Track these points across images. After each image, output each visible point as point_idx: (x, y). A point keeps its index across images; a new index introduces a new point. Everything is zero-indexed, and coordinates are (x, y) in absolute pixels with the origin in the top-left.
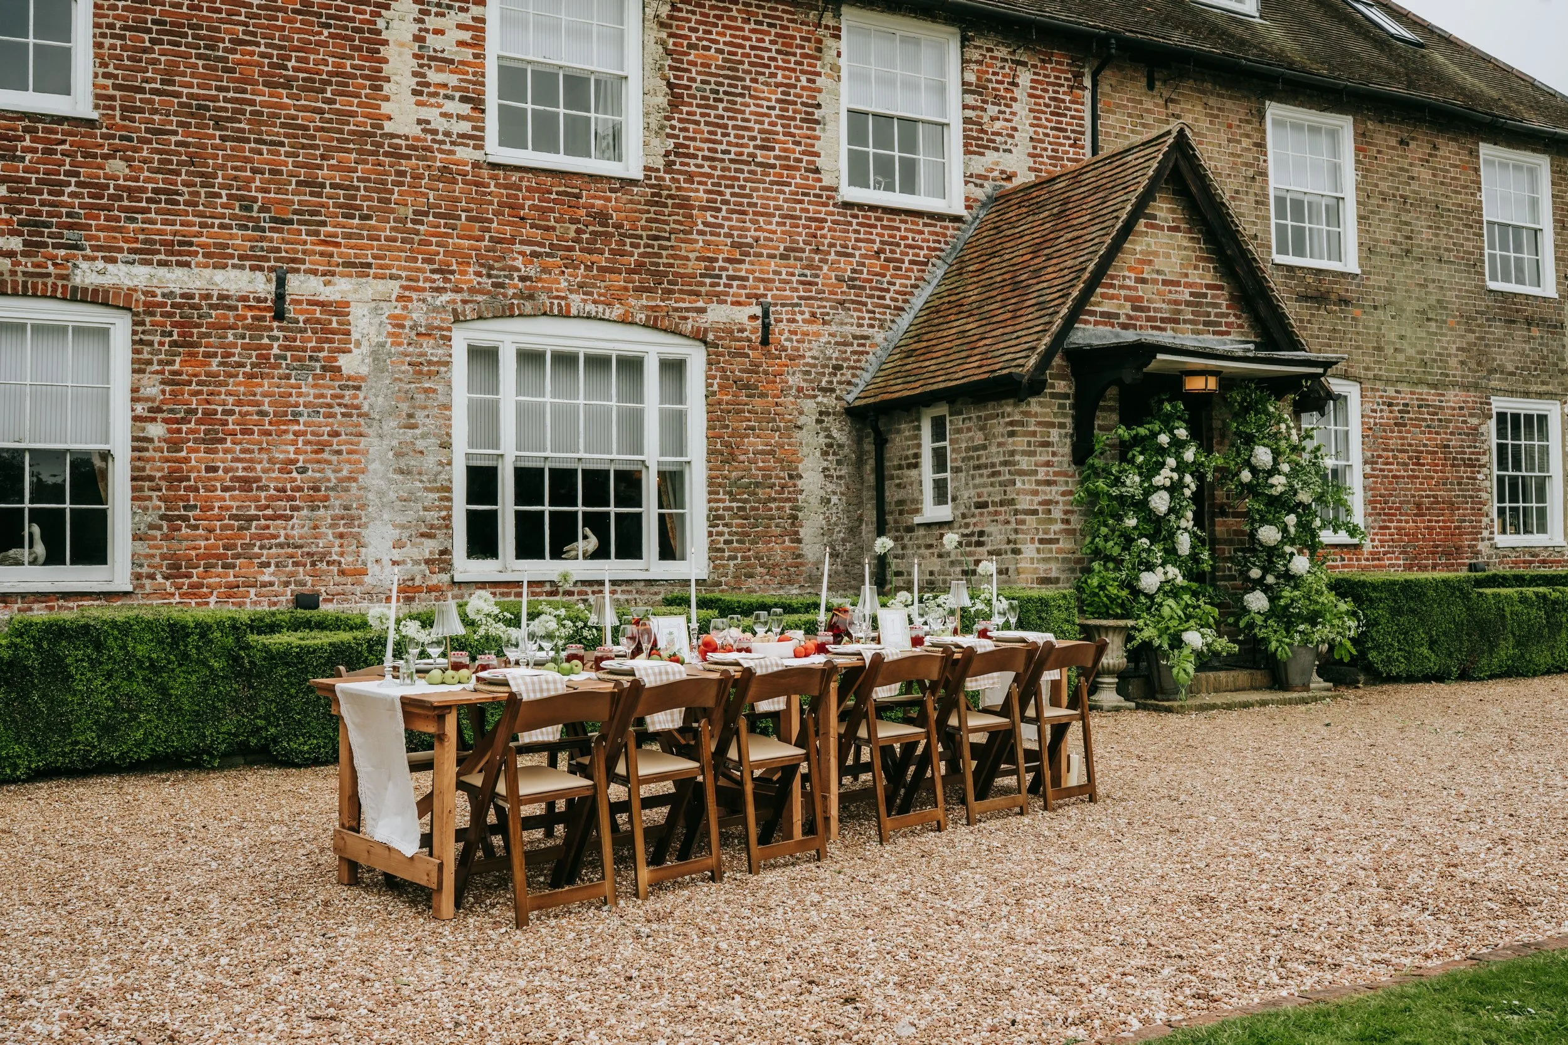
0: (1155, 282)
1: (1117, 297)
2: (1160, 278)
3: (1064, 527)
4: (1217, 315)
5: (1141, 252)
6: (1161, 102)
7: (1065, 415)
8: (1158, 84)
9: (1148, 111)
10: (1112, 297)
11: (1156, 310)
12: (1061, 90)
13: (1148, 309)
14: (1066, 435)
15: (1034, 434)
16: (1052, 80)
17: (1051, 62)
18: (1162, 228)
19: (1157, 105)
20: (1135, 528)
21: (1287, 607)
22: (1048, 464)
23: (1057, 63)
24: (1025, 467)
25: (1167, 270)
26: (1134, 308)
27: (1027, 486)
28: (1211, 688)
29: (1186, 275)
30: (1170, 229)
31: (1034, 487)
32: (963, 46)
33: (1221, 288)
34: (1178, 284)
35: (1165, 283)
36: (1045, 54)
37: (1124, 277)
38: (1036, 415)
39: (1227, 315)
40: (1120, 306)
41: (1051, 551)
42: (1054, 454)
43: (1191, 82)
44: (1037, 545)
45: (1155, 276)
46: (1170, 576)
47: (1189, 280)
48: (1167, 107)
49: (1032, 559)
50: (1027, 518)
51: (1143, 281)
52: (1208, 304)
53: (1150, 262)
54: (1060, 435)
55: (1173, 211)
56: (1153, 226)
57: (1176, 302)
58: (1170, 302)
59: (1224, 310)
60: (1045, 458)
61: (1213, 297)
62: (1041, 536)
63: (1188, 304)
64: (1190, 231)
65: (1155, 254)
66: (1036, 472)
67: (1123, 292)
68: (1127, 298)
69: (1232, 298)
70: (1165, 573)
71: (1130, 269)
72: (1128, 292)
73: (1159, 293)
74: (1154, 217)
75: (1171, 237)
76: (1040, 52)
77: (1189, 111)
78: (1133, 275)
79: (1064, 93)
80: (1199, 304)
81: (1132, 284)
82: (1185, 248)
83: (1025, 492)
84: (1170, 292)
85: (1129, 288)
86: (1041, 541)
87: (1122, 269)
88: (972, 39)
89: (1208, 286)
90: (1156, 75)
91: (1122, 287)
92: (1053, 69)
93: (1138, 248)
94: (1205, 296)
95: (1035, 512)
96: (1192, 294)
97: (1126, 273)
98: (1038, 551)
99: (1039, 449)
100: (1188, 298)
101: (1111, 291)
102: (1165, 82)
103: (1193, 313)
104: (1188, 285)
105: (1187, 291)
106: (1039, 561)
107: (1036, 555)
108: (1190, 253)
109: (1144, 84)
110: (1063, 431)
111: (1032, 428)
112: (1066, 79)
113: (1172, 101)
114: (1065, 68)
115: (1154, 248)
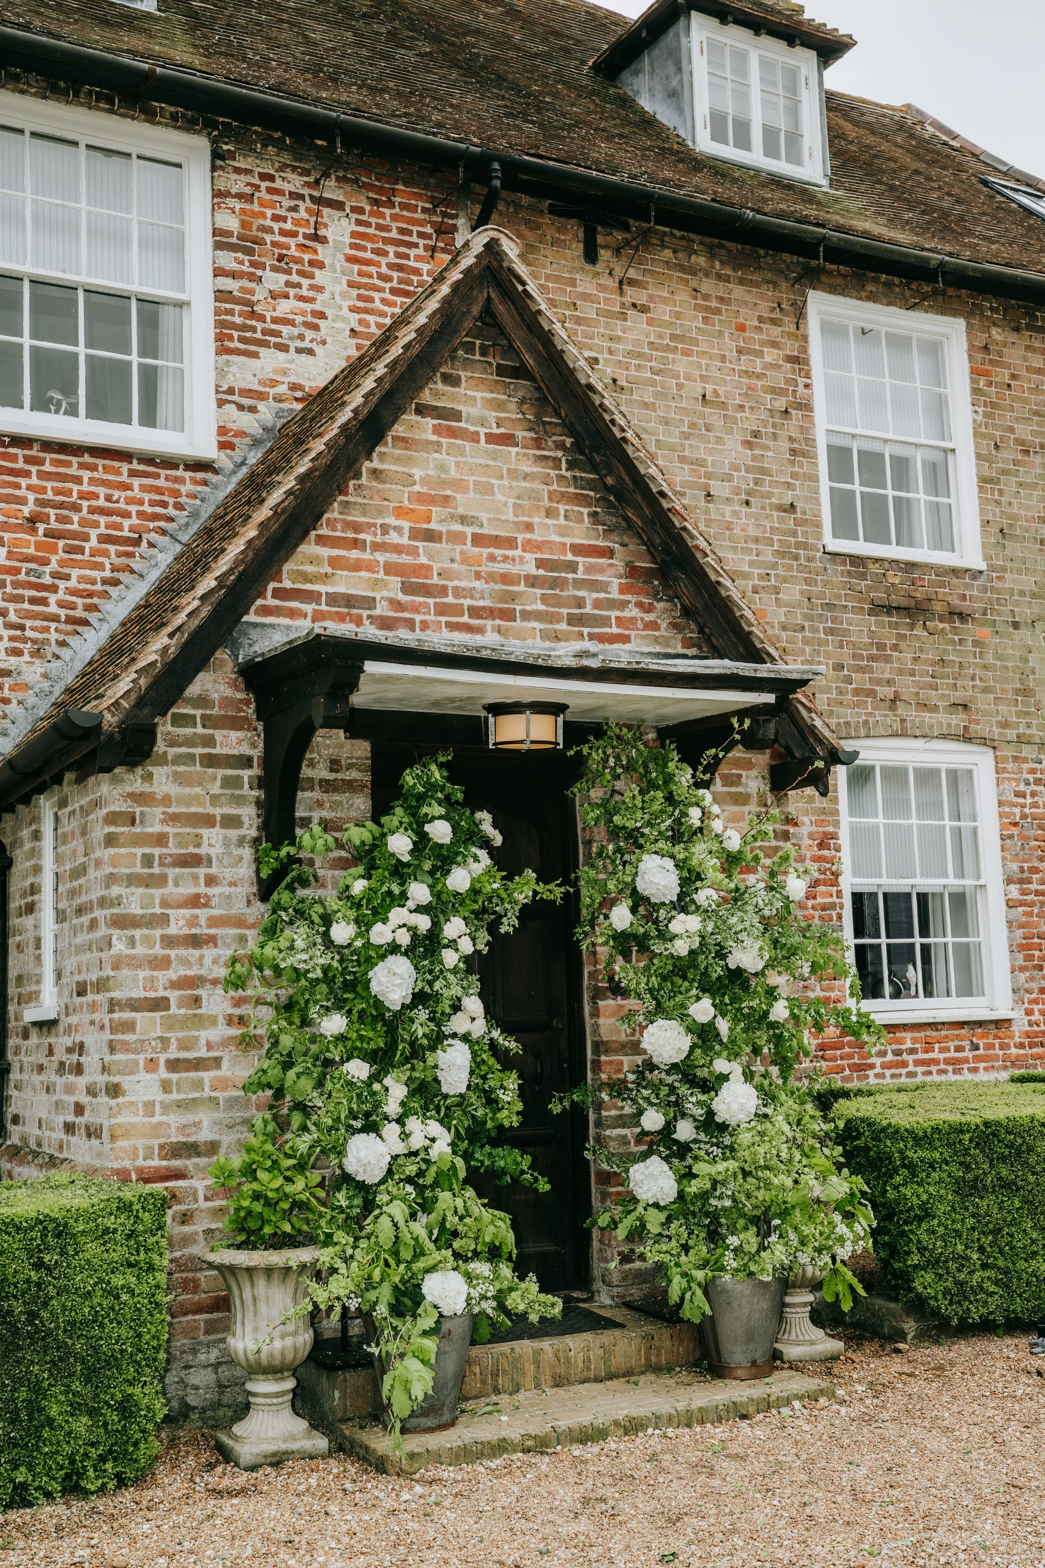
0: (456, 538)
1: (370, 567)
2: (469, 530)
3: (236, 1031)
4: (597, 604)
5: (424, 481)
6: (612, 283)
7: (239, 801)
8: (604, 255)
9: (586, 297)
10: (357, 566)
11: (458, 592)
12: (413, 252)
13: (443, 591)
14: (241, 842)
15: (161, 840)
16: (394, 234)
17: (391, 204)
18: (474, 438)
19: (602, 288)
20: (341, 1038)
21: (704, 1196)
22: (195, 901)
23: (404, 207)
24: (135, 909)
25: (484, 517)
26: (407, 589)
27: (140, 950)
28: (546, 1377)
29: (529, 527)
30: (492, 438)
31: (158, 950)
32: (214, 169)
33: (609, 553)
34: (510, 543)
35: (478, 540)
36: (380, 190)
37: (385, 529)
38: (166, 800)
39: (623, 605)
40: (375, 584)
41: (198, 1085)
42: (211, 881)
43: (668, 253)
44: (163, 1073)
45: (457, 527)
46: (417, 1142)
47: (536, 537)
48: (621, 292)
49: (149, 1106)
50: (138, 1016)
51: (431, 536)
52: (579, 584)
53: (446, 500)
54: (226, 842)
55: (499, 406)
56: (453, 433)
57: (505, 578)
58: (491, 577)
59: (615, 594)
60: (187, 890)
61: (588, 569)
62: (173, 1053)
63: (532, 582)
64: (538, 443)
65: (460, 485)
66: (164, 920)
67: (381, 557)
68: (389, 569)
69: (632, 571)
70: (405, 1136)
71: (400, 512)
72: (394, 558)
73: (465, 560)
74: (456, 416)
75: (494, 456)
76: (368, 187)
77: (664, 301)
78: (406, 525)
79: (418, 258)
80: (555, 583)
81: (405, 541)
82: (526, 476)
83: (135, 963)
84: (492, 558)
85: (397, 549)
86: (174, 1065)
87: (381, 512)
88: (232, 155)
89: (577, 549)
90: (600, 239)
91: (377, 547)
92: (394, 217)
93: (418, 473)
94: (572, 567)
95: (159, 1004)
96: (540, 564)
97: (391, 521)
98: (166, 1087)
99: (172, 872)
100: (532, 570)
101: (355, 554)
102: (617, 251)
103: (544, 599)
104: (528, 546)
105: (530, 557)
106: (166, 1108)
107: (160, 1097)
108: (536, 485)
109: (578, 249)
110: (234, 834)
111: (157, 828)
112: (421, 235)
113: (632, 282)
114: (419, 215)
115: (453, 473)
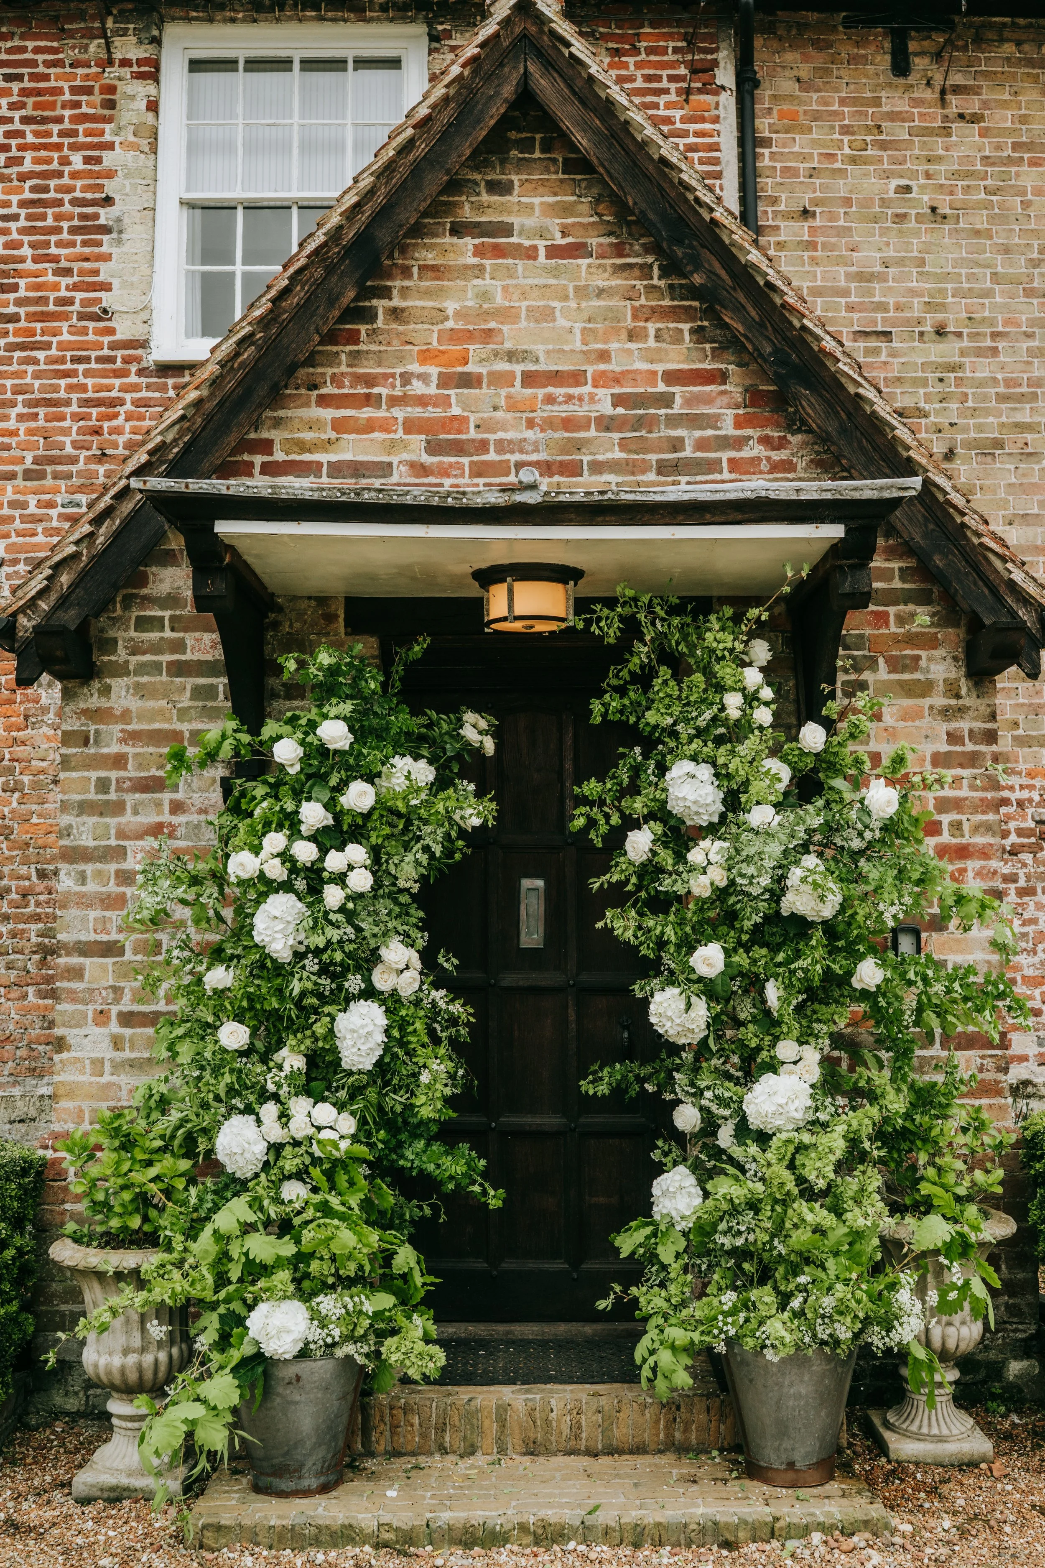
0: (500, 379)
1: (385, 426)
2: (518, 369)
4: (701, 444)
5: (458, 314)
6: (930, 95)
7: (212, 714)
8: (920, 63)
9: (893, 116)
10: (370, 427)
11: (502, 446)
12: (662, 100)
13: (483, 446)
15: (119, 761)
16: (639, 83)
17: (636, 51)
18: (531, 254)
19: (917, 102)
20: (224, 994)
22: (156, 830)
23: (650, 51)
24: (87, 841)
25: (539, 349)
26: (433, 448)
27: (92, 887)
29: (604, 356)
30: (554, 252)
31: (113, 888)
32: (431, 52)
33: (722, 377)
34: (577, 378)
35: (529, 379)
36: (620, 39)
37: (406, 378)
38: (126, 716)
39: (740, 443)
40: (392, 446)
42: (177, 808)
43: (1009, 49)
44: (114, 1027)
45: (503, 366)
46: (299, 1127)
47: (614, 366)
48: (943, 102)
49: (98, 1065)
50: (87, 962)
51: (468, 381)
52: (673, 421)
53: (488, 334)
55: (566, 210)
56: (499, 252)
57: (568, 424)
58: (549, 424)
59: (728, 429)
60: (150, 818)
61: (689, 401)
62: (127, 1005)
63: (606, 424)
64: (619, 250)
65: (508, 314)
66: (120, 853)
67: (399, 413)
68: (410, 427)
69: (753, 397)
70: (284, 1117)
71: (426, 356)
72: (417, 412)
73: (513, 406)
74: (506, 230)
75: (556, 272)
76: (605, 37)
77: (1004, 104)
78: (434, 371)
79: (669, 106)
80: (639, 423)
81: (432, 390)
82: (601, 293)
83: (84, 901)
84: (550, 400)
85: (422, 401)
86: (127, 1019)
87: (401, 359)
88: (448, 35)
89: (671, 377)
90: (912, 46)
91: (394, 401)
92: (639, 65)
93: (451, 306)
94: (666, 400)
95: (111, 949)
96: (618, 400)
97: (415, 367)
98: (117, 1043)
99: (131, 799)
100: (607, 409)
101: (367, 413)
102: (937, 57)
103: (623, 444)
104: (601, 379)
105: (604, 394)
106: (118, 1067)
107: (108, 1053)
108: (615, 302)
109: (884, 61)
111: (114, 748)
112: (672, 79)
113: (957, 90)
114: (670, 57)
115: (499, 300)
